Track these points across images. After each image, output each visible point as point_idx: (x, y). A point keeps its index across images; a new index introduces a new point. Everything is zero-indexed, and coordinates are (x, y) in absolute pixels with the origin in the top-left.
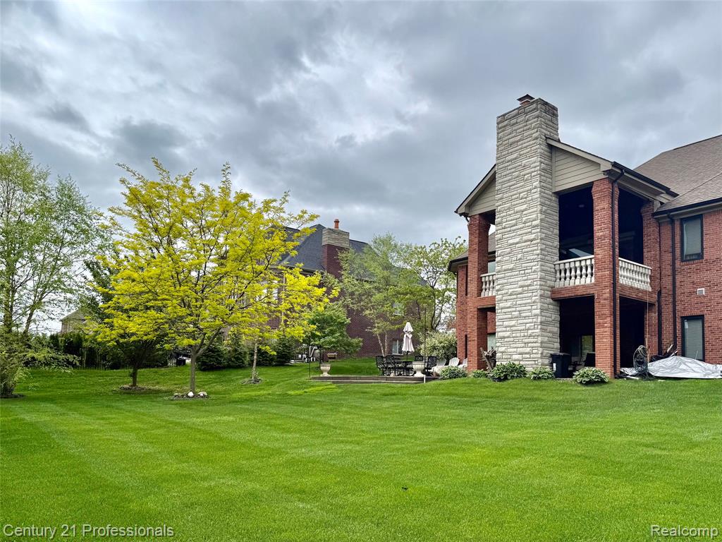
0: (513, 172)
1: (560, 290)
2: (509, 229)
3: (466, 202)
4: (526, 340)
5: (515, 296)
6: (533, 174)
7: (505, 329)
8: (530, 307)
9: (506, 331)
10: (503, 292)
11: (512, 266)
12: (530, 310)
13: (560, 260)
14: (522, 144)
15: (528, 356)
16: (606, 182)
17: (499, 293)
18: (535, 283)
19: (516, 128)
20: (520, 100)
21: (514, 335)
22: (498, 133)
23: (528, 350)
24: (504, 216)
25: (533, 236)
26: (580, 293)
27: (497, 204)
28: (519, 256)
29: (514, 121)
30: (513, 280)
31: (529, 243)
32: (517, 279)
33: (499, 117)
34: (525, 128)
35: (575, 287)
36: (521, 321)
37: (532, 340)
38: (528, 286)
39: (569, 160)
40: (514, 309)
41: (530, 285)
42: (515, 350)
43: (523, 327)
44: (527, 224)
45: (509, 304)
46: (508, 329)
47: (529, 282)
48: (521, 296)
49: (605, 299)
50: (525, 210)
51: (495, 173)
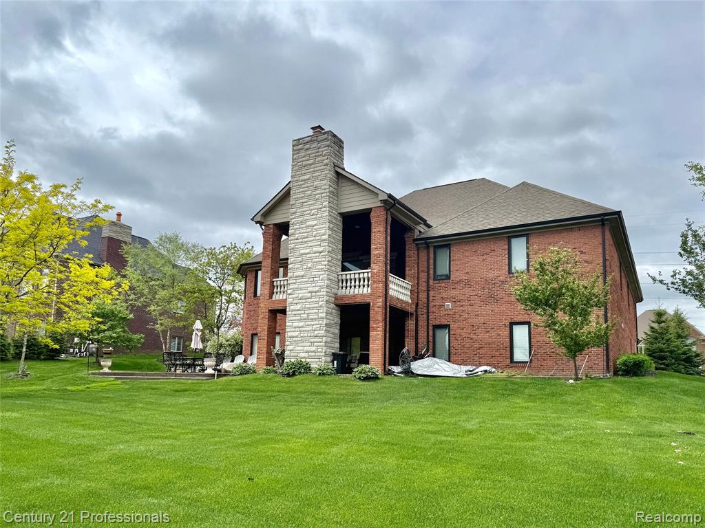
0: (306, 191)
1: (342, 297)
2: (301, 240)
3: (262, 212)
4: (313, 340)
5: (304, 301)
6: (323, 195)
7: (294, 329)
8: (317, 311)
9: (295, 331)
10: (294, 296)
11: (302, 273)
12: (318, 313)
13: (342, 271)
14: (314, 168)
15: (313, 354)
16: (382, 209)
17: (290, 296)
18: (322, 290)
19: (309, 152)
20: (312, 128)
21: (302, 335)
22: (293, 155)
23: (314, 348)
24: (297, 228)
25: (321, 249)
26: (358, 300)
27: (291, 217)
28: (309, 265)
29: (308, 146)
30: (304, 286)
31: (318, 254)
32: (307, 285)
33: (295, 140)
34: (317, 154)
35: (354, 296)
36: (309, 323)
37: (317, 340)
38: (316, 292)
39: (352, 187)
40: (303, 312)
41: (318, 291)
42: (302, 348)
43: (311, 328)
44: (317, 238)
45: (298, 307)
46: (297, 329)
47: (317, 289)
48: (310, 300)
49: (378, 307)
50: (316, 225)
51: (290, 189)
